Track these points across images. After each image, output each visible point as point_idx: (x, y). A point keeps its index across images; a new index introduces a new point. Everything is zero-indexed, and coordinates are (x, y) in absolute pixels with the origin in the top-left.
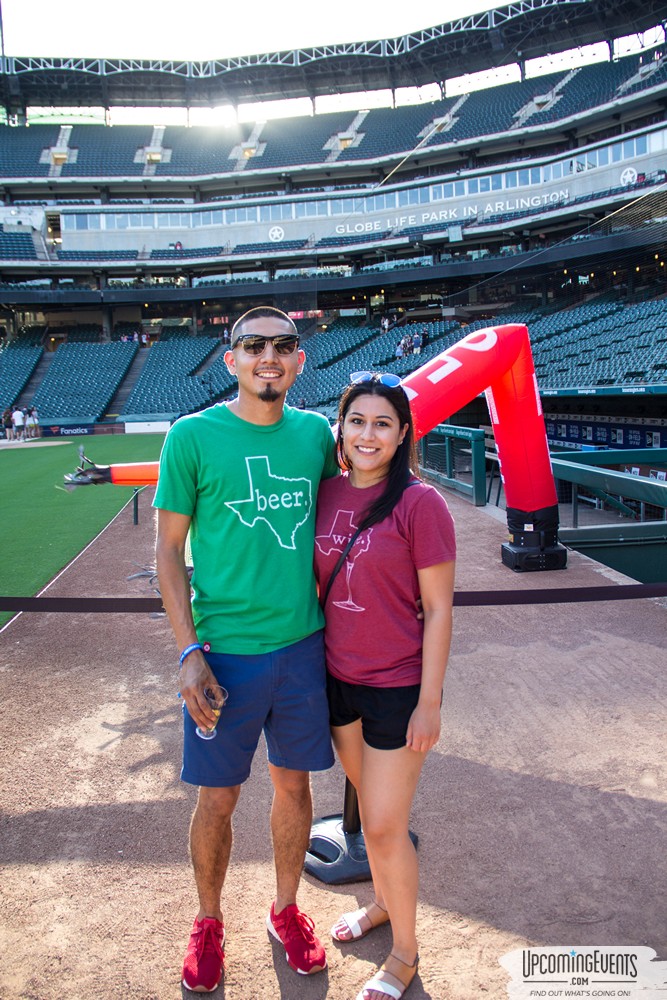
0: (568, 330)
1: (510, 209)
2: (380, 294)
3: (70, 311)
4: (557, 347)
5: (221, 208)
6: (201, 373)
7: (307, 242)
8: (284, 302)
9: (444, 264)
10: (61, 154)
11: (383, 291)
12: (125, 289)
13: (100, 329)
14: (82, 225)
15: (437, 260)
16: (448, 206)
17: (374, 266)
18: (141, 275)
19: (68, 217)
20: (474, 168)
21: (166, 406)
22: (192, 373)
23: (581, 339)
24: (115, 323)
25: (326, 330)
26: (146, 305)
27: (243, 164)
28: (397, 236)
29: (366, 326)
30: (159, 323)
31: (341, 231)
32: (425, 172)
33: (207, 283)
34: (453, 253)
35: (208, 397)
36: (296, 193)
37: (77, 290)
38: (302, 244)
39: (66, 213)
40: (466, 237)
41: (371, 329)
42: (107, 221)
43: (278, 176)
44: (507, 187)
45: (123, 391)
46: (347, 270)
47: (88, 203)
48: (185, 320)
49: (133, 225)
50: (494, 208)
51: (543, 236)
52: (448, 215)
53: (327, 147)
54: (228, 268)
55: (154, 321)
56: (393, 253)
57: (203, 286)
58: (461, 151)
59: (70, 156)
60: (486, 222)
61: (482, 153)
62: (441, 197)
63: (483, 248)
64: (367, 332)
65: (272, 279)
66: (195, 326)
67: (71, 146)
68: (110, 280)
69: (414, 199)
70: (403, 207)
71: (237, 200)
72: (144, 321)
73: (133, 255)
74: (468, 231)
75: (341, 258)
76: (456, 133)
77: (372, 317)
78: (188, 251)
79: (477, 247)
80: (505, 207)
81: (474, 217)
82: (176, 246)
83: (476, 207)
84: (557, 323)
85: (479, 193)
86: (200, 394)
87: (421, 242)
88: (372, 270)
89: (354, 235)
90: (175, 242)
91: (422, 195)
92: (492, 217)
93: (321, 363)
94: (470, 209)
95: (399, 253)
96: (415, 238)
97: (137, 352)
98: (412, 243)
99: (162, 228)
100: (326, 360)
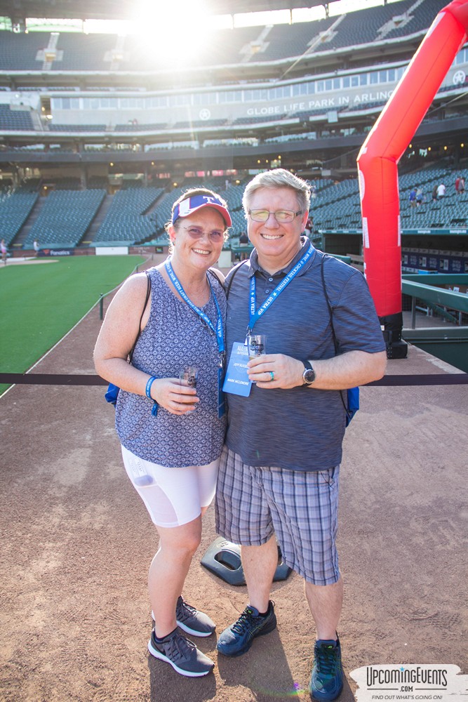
1: (372, 99)
2: (278, 159)
3: (58, 168)
5: (165, 95)
6: (150, 213)
7: (226, 120)
9: (324, 138)
10: (51, 53)
11: (280, 157)
12: (97, 153)
13: (78, 180)
14: (66, 106)
15: (319, 135)
16: (327, 96)
17: (274, 139)
18: (108, 143)
19: (56, 100)
20: (347, 69)
21: (125, 236)
22: (144, 213)
24: (89, 176)
25: (239, 184)
26: (112, 164)
28: (291, 118)
30: (121, 177)
31: (251, 113)
32: (312, 71)
33: (155, 149)
34: (330, 131)
35: (154, 230)
36: (219, 85)
37: (63, 153)
38: (223, 122)
39: (54, 97)
40: (340, 120)
42: (84, 103)
43: (207, 72)
44: (371, 83)
45: (96, 225)
46: (254, 142)
47: (70, 90)
48: (139, 174)
49: (103, 106)
50: (361, 99)
52: (328, 103)
53: (242, 51)
54: (170, 138)
55: (117, 175)
56: (288, 129)
57: (152, 151)
58: (339, 56)
59: (58, 55)
60: (355, 109)
61: (354, 58)
62: (323, 90)
63: (352, 127)
65: (201, 147)
66: (146, 180)
67: (59, 48)
68: (86, 146)
69: (304, 91)
70: (296, 96)
72: (110, 176)
73: (101, 128)
74: (342, 115)
75: (251, 132)
76: (336, 43)
78: (141, 126)
79: (348, 127)
80: (369, 98)
81: (346, 105)
82: (133, 122)
83: (348, 98)
84: (403, 183)
85: (351, 87)
86: (149, 228)
87: (308, 122)
88: (273, 142)
89: (261, 116)
90: (132, 119)
91: (309, 88)
92: (360, 105)
93: (235, 207)
94: (344, 99)
95: (292, 129)
96: (304, 120)
97: (105, 198)
98: (301, 123)
99: (124, 109)
100: (239, 205)
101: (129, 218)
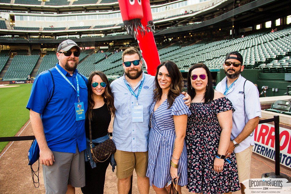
0: (166, 53)
2: (112, 42)
3: (18, 45)
4: (163, 58)
5: (65, 16)
7: (91, 27)
8: (84, 44)
11: (113, 42)
12: (35, 39)
13: (28, 51)
14: (22, 19)
17: (111, 34)
18: (41, 35)
19: (17, 16)
23: (170, 56)
24: (32, 49)
25: (96, 53)
26: (42, 44)
27: (72, 3)
28: (117, 26)
29: (108, 51)
30: (46, 50)
31: (101, 24)
33: (61, 38)
36: (88, 12)
37: (20, 39)
38: (89, 27)
41: (110, 52)
42: (30, 18)
43: (82, 7)
45: (35, 70)
46: (103, 35)
47: (23, 12)
48: (54, 49)
49: (38, 20)
51: (159, 27)
54: (67, 34)
55: (44, 49)
56: (116, 30)
57: (60, 39)
65: (80, 37)
68: (31, 36)
70: (119, 17)
71: (70, 14)
72: (41, 49)
73: (38, 29)
75: (101, 32)
77: (110, 49)
78: (55, 28)
84: (163, 51)
87: (124, 28)
88: (110, 35)
89: (105, 25)
95: (118, 30)
97: (39, 58)
98: (122, 28)
99: (47, 21)
100: (97, 61)
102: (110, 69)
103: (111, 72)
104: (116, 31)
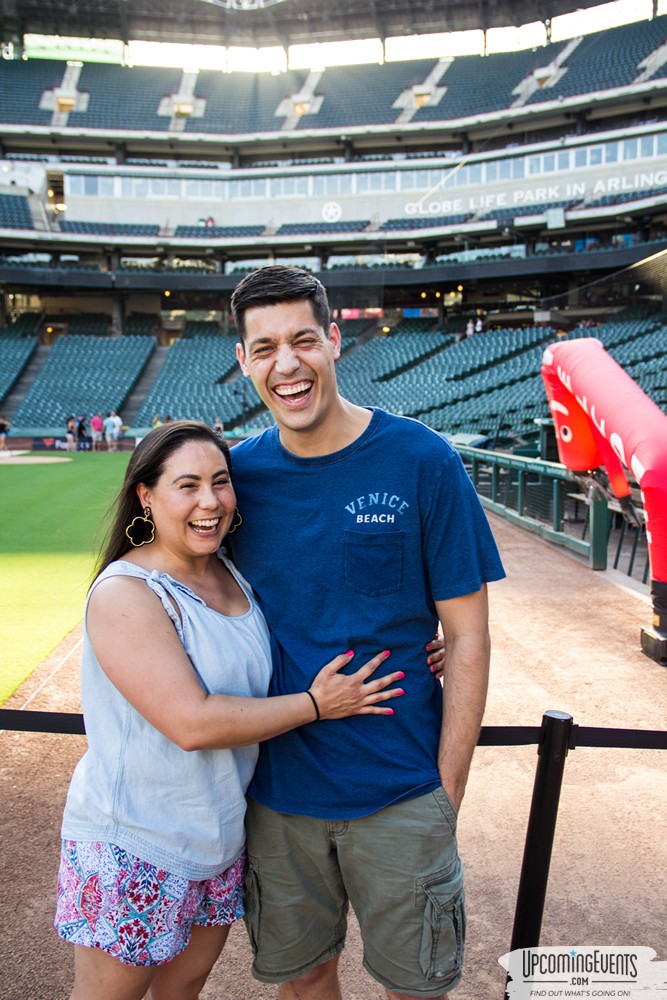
1: (626, 188)
2: (456, 291)
3: (73, 296)
5: (263, 177)
6: (233, 381)
7: (368, 223)
8: (338, 297)
9: (540, 256)
10: (67, 98)
11: (460, 288)
12: (142, 273)
13: (109, 320)
14: (92, 190)
15: (530, 250)
16: (547, 182)
17: (452, 257)
18: (163, 256)
19: (74, 178)
20: (583, 134)
22: (222, 381)
24: (128, 313)
25: (388, 334)
26: (167, 294)
27: (294, 121)
28: (482, 220)
29: (438, 330)
30: (182, 317)
31: (412, 211)
32: (521, 138)
33: (242, 270)
34: (550, 242)
35: (239, 410)
36: (357, 161)
37: (83, 270)
38: (363, 226)
39: (72, 174)
40: (569, 223)
41: (444, 334)
42: (124, 187)
43: (337, 140)
44: (625, 158)
45: (135, 398)
46: (417, 261)
47: (98, 163)
48: (213, 313)
49: (155, 192)
50: (606, 185)
52: (547, 195)
53: (398, 104)
54: (269, 252)
55: (176, 313)
56: (476, 240)
58: (567, 113)
59: (79, 101)
60: (596, 205)
61: (595, 115)
62: (538, 171)
63: (590, 237)
64: (439, 338)
65: (324, 269)
66: (227, 322)
67: (81, 89)
68: (124, 259)
69: (505, 174)
70: (492, 182)
71: (284, 167)
72: (163, 313)
73: (153, 230)
74: (574, 215)
75: (411, 244)
76: (563, 88)
77: (446, 320)
78: (221, 229)
79: (583, 236)
80: (620, 186)
81: (580, 198)
82: (207, 222)
83: (583, 185)
85: (588, 167)
86: (230, 407)
87: (511, 227)
88: (449, 261)
89: (428, 217)
90: (206, 217)
91: (515, 168)
92: (604, 198)
93: (381, 374)
94: (576, 187)
95: (485, 240)
96: (505, 223)
97: (154, 351)
98: (500, 229)
99: (192, 198)
100: (388, 371)
101: (195, 388)
102: (443, 406)
103: (448, 417)
104: (474, 241)
